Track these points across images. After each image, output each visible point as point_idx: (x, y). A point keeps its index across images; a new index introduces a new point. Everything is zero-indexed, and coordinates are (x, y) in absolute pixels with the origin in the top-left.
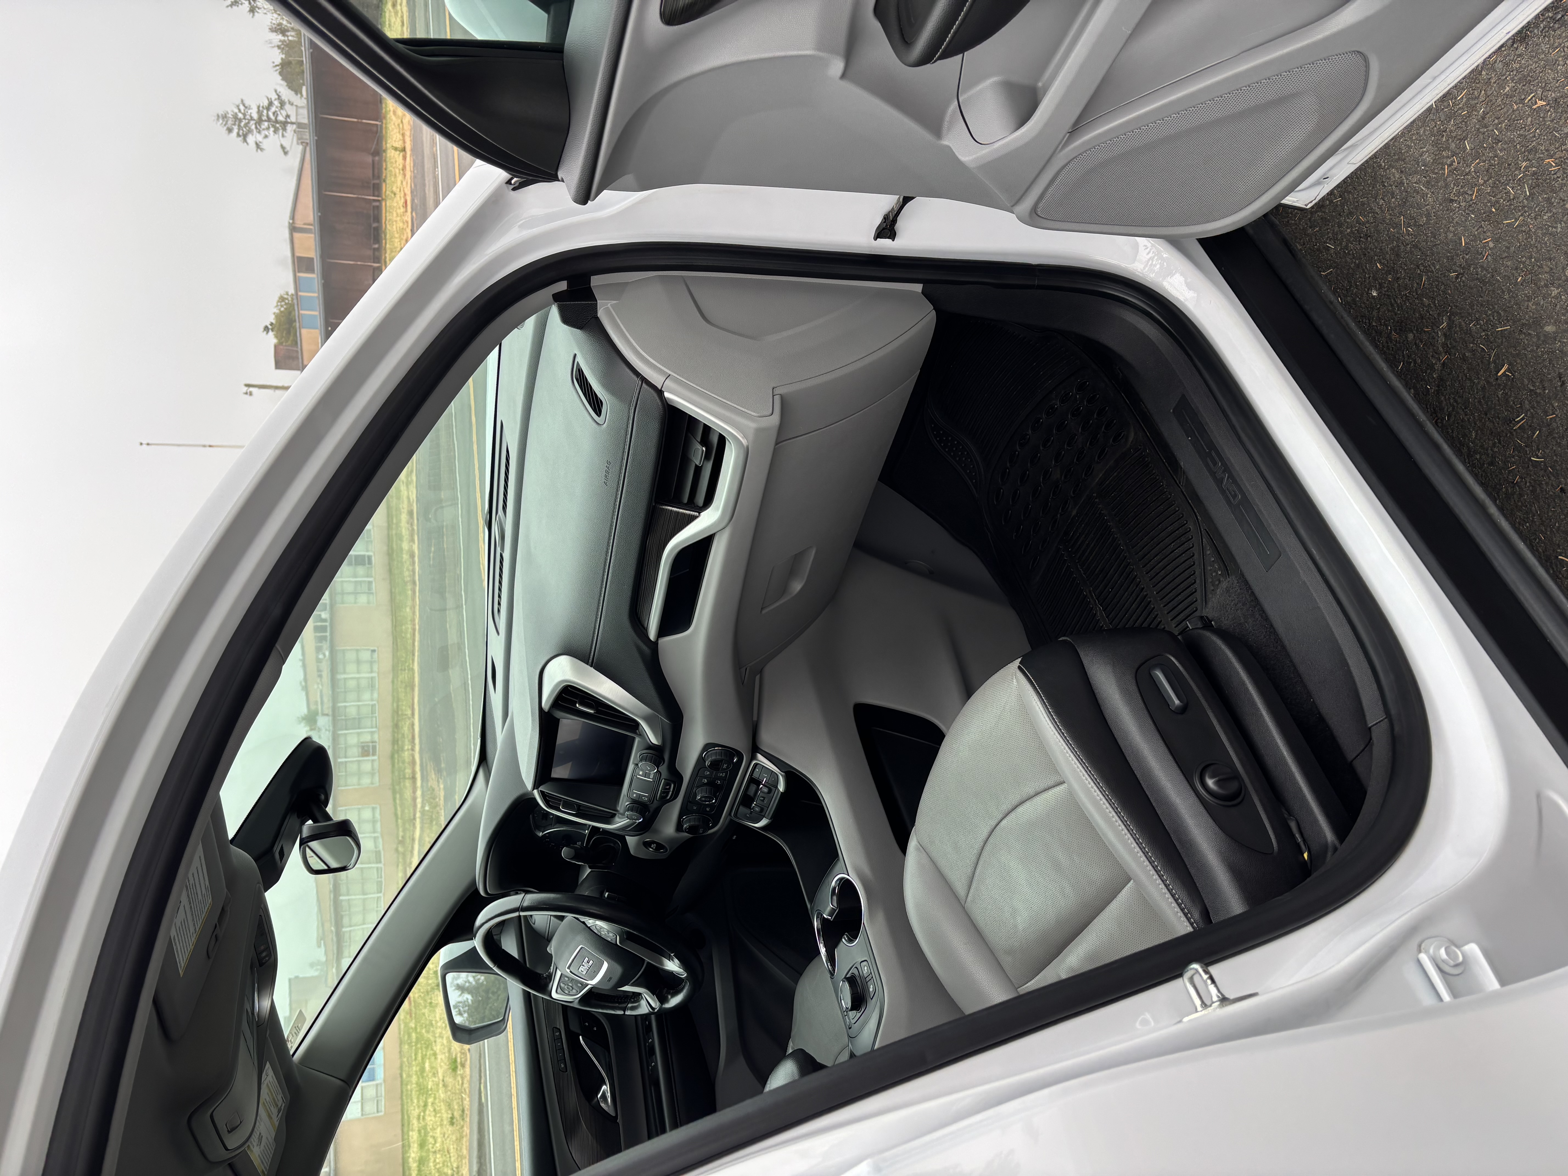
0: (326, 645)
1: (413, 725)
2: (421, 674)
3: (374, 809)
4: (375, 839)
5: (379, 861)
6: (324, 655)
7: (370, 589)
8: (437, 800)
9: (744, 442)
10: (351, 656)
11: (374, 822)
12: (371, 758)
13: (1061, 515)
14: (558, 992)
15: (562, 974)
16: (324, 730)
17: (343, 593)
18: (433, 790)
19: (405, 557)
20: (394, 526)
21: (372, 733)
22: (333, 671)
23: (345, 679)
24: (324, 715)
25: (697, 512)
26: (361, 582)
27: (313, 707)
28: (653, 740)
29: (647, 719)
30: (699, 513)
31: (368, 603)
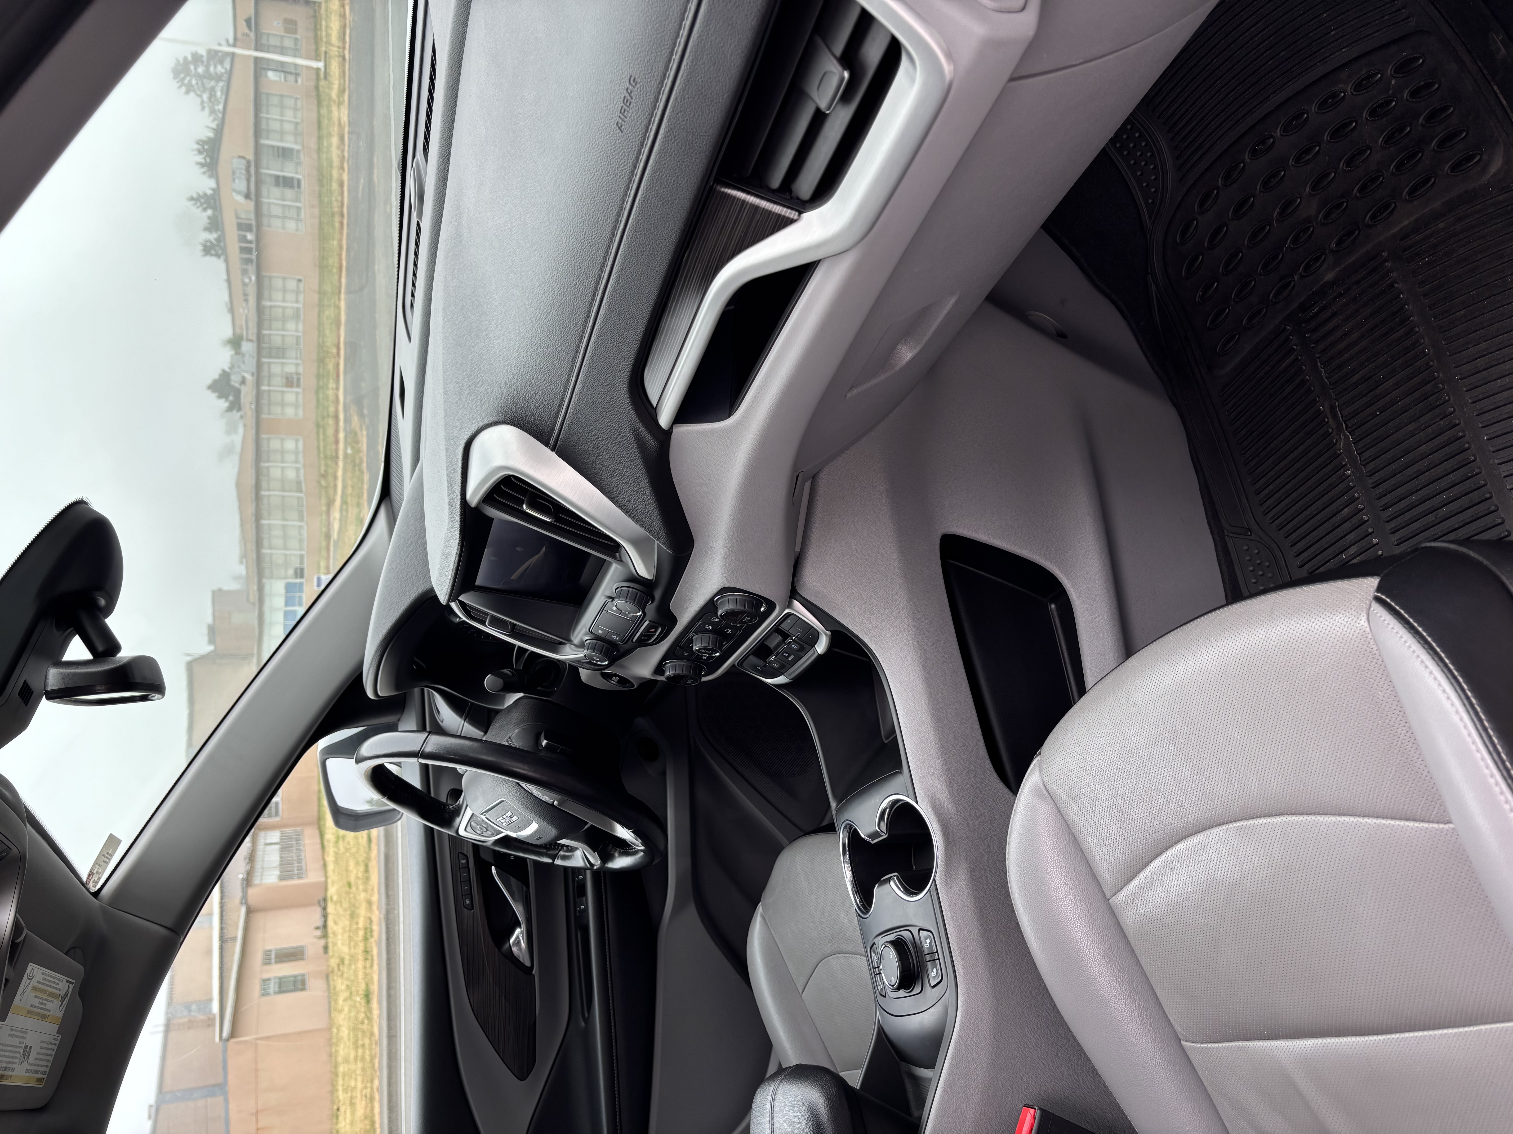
0: (252, 268)
1: (338, 364)
2: (348, 315)
3: (297, 441)
4: (298, 469)
5: (300, 490)
6: (250, 279)
7: (298, 215)
8: (360, 445)
9: (947, 68)
10: (278, 283)
11: (296, 453)
12: (295, 390)
13: (1302, 277)
14: (467, 830)
15: (473, 814)
16: (247, 356)
17: (270, 216)
18: (356, 434)
19: (335, 186)
20: (325, 150)
21: (297, 365)
22: (259, 297)
23: (271, 307)
24: (248, 340)
25: (796, 210)
26: (289, 206)
27: (238, 331)
28: (643, 571)
29: (636, 543)
30: (800, 213)
31: (297, 230)
